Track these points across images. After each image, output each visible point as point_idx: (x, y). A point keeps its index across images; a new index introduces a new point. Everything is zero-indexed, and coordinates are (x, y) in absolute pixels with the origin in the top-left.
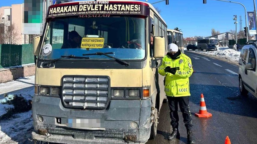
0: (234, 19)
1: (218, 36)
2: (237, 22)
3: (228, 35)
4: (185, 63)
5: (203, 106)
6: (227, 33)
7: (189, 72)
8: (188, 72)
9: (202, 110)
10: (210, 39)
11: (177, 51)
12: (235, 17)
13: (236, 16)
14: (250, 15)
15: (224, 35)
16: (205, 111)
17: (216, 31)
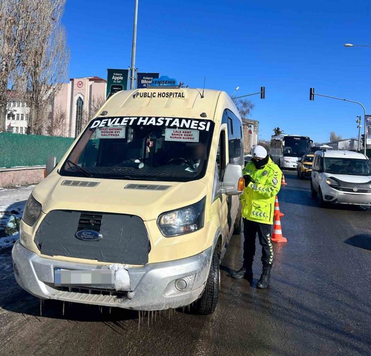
0: (357, 122)
1: (339, 143)
2: (361, 126)
3: (354, 142)
4: (269, 177)
5: (277, 229)
6: (353, 140)
7: (270, 190)
8: (268, 189)
9: (276, 233)
10: (321, 147)
11: (264, 157)
12: (358, 119)
13: (360, 117)
14: (368, 119)
15: (348, 142)
16: (280, 235)
17: (337, 136)
